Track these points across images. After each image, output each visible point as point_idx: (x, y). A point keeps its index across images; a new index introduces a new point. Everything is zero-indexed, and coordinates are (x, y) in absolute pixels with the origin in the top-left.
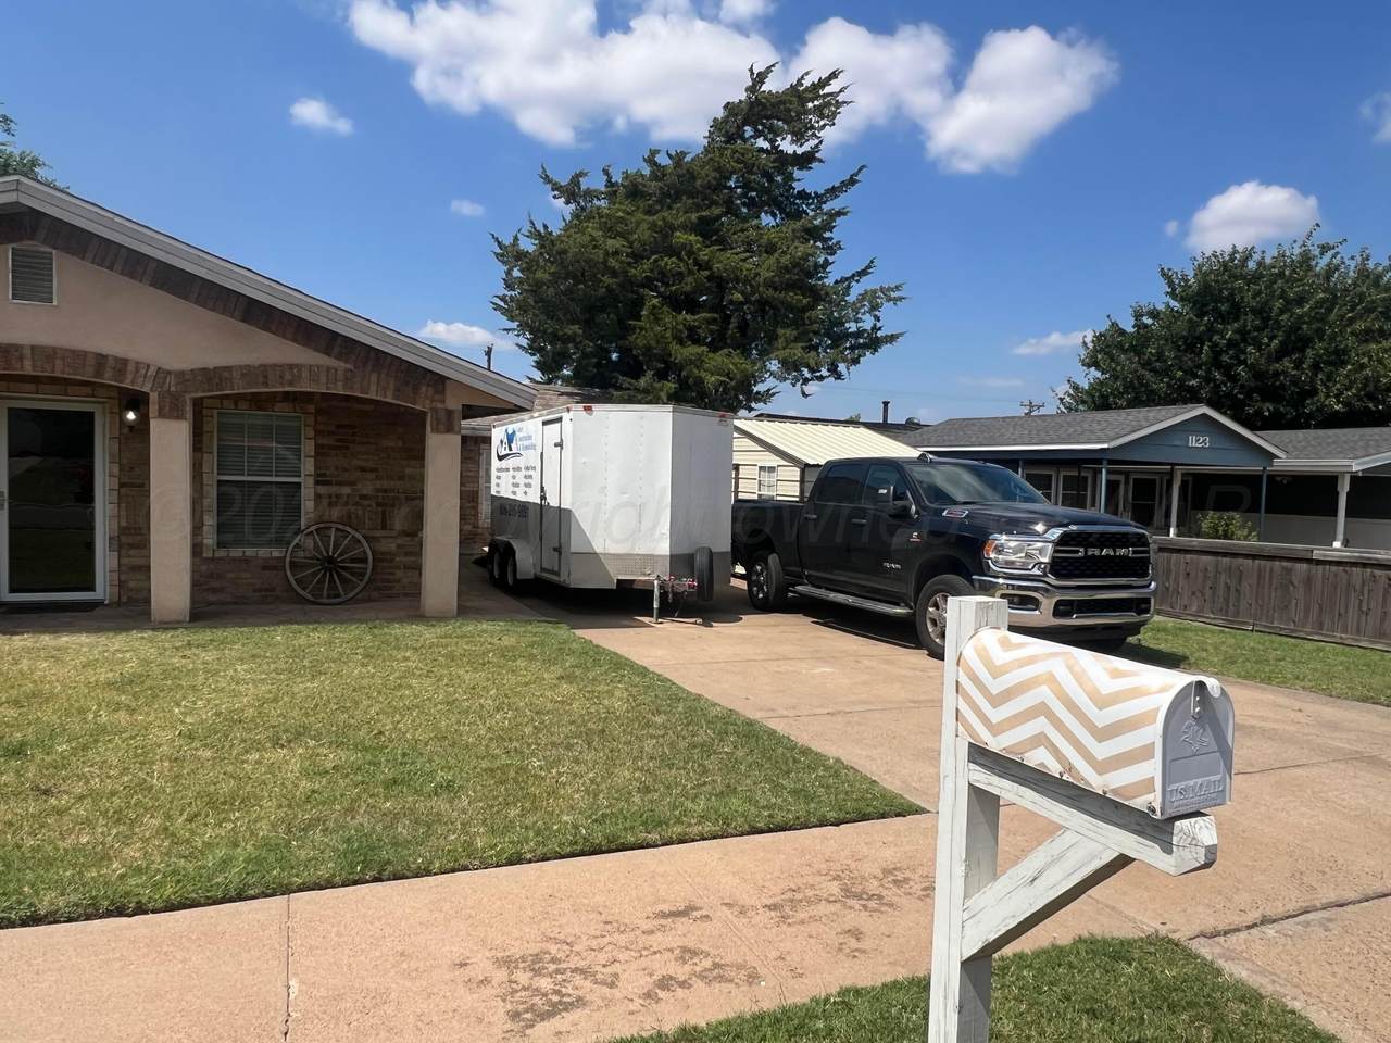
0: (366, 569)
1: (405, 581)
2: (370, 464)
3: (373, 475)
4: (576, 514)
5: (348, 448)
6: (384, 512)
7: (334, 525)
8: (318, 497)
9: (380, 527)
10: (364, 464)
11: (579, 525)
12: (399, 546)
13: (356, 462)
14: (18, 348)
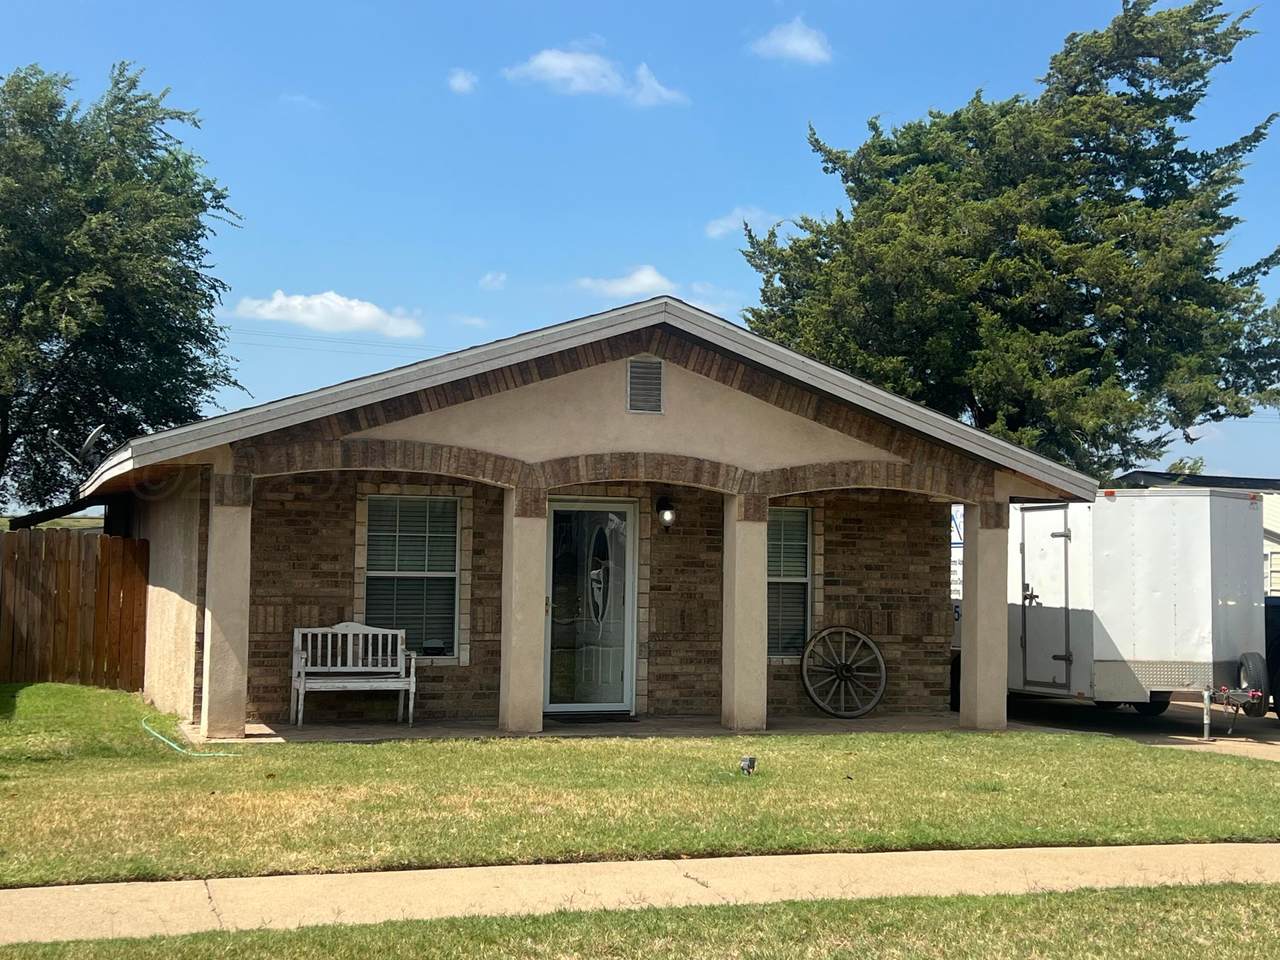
0: (879, 678)
1: (910, 693)
2: (876, 561)
3: (877, 574)
4: (1099, 616)
5: (854, 544)
6: (889, 615)
7: (845, 630)
8: (828, 598)
9: (886, 632)
10: (869, 562)
11: (1102, 627)
12: (903, 653)
13: (863, 560)
14: (634, 456)
